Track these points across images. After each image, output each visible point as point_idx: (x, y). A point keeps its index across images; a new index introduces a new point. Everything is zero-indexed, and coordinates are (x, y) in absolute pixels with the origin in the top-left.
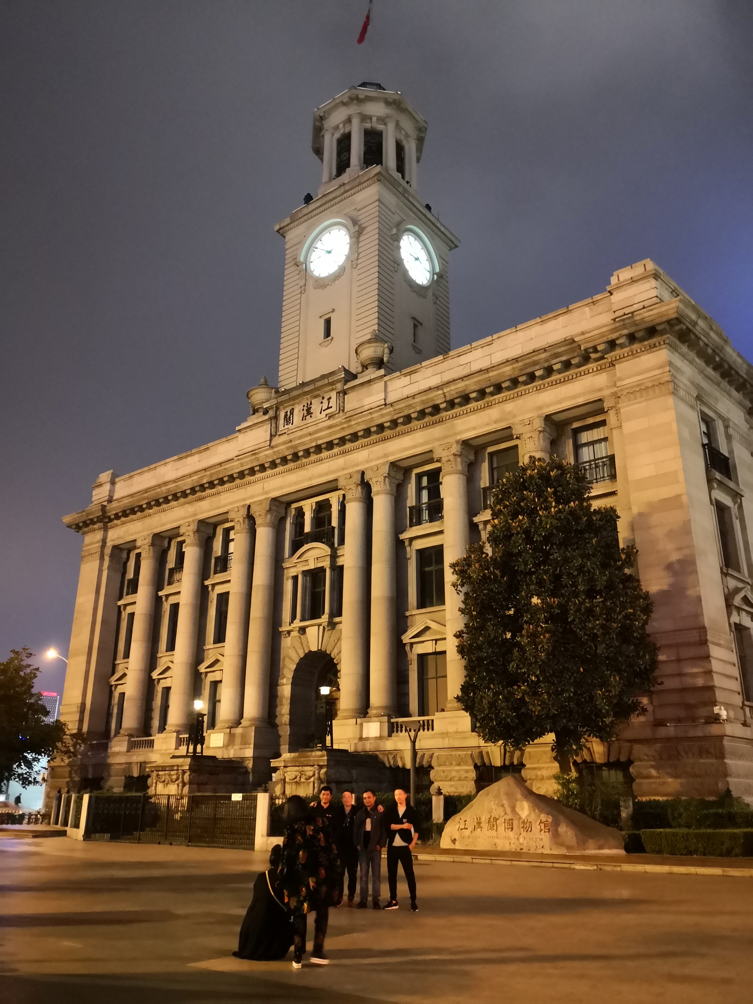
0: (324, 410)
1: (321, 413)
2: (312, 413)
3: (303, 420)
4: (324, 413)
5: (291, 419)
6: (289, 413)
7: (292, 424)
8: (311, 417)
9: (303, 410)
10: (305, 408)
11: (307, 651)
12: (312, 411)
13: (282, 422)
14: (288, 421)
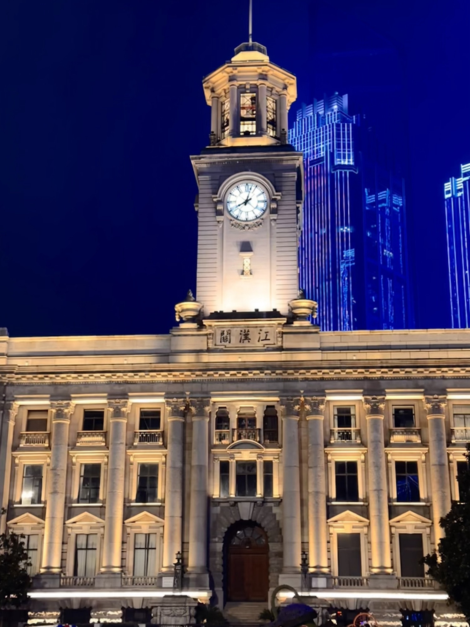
0: (262, 340)
1: (259, 341)
2: (250, 339)
3: (240, 342)
4: (261, 343)
5: (228, 338)
6: (225, 333)
7: (230, 342)
8: (249, 342)
9: (241, 334)
10: (243, 333)
11: (238, 520)
12: (249, 337)
13: (218, 337)
14: (224, 340)
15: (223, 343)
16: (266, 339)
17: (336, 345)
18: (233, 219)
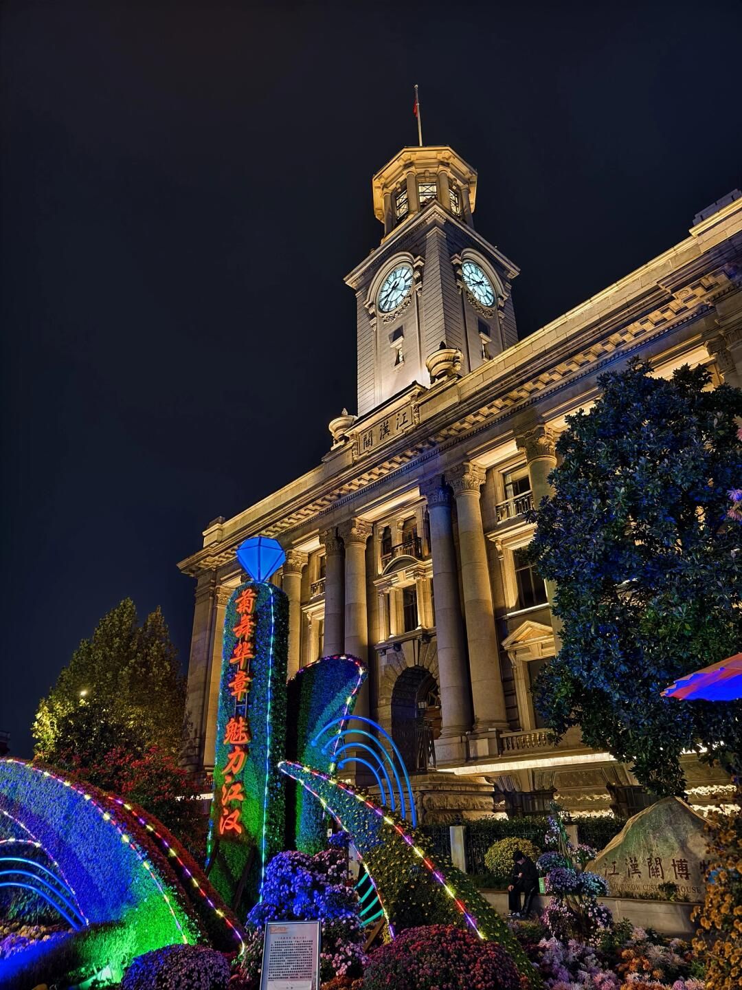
0: (400, 426)
1: (397, 429)
2: (389, 431)
3: (381, 439)
4: (400, 430)
5: (370, 440)
7: (372, 445)
8: (388, 434)
9: (381, 430)
10: (383, 427)
11: (404, 669)
12: (389, 428)
13: (362, 445)
14: (368, 443)
15: (367, 449)
16: (404, 423)
17: (478, 389)
18: (383, 314)
